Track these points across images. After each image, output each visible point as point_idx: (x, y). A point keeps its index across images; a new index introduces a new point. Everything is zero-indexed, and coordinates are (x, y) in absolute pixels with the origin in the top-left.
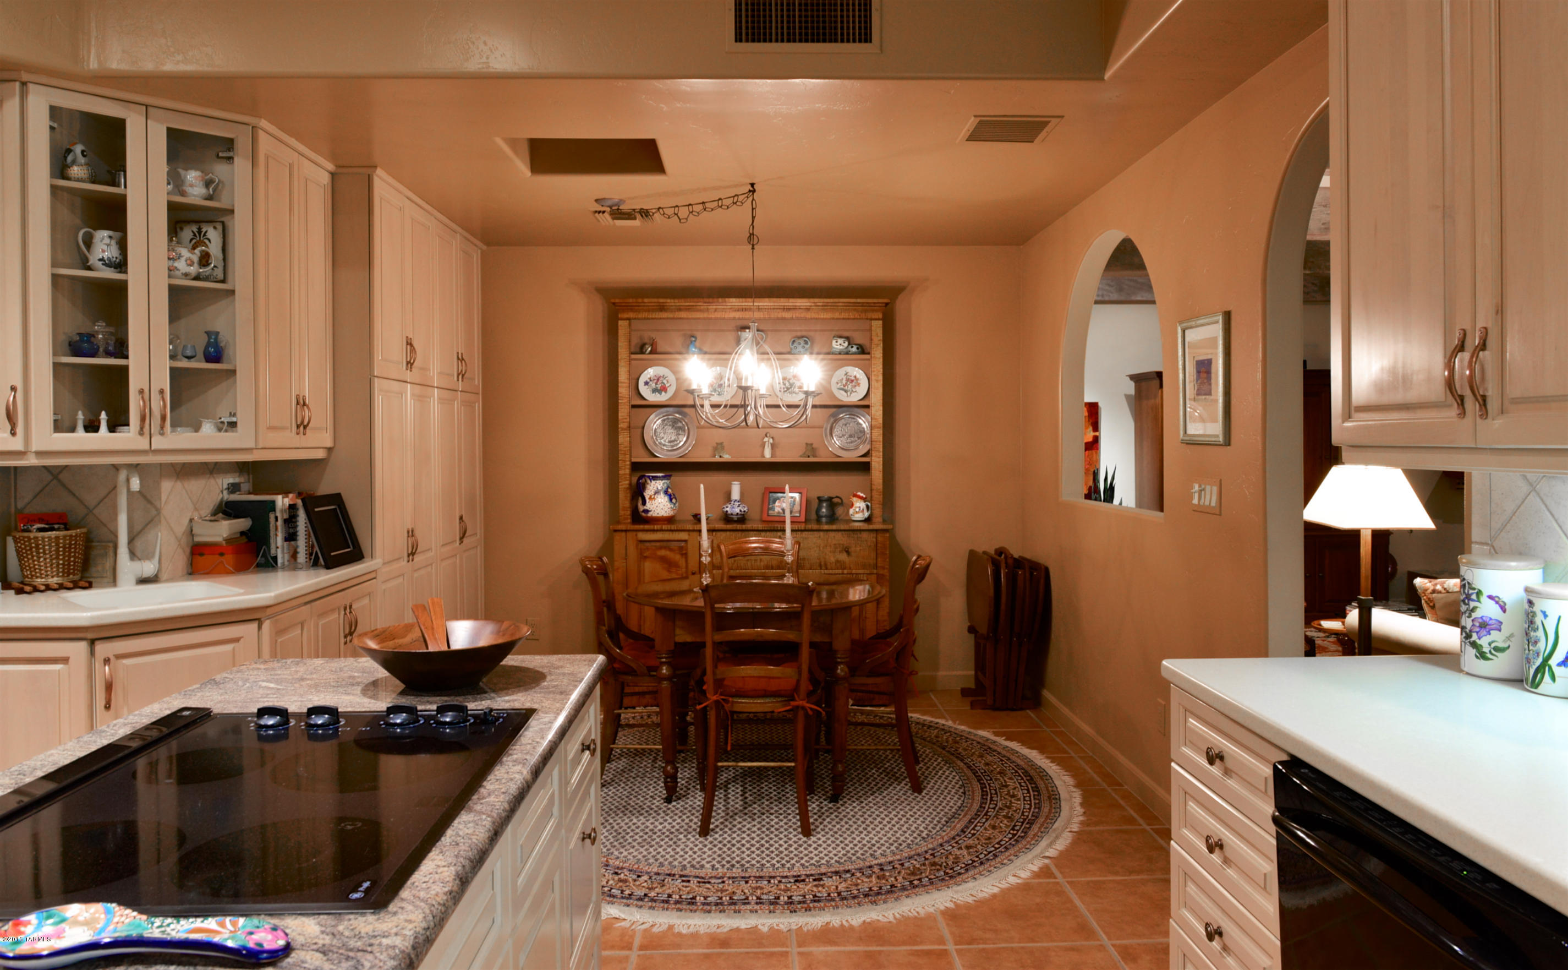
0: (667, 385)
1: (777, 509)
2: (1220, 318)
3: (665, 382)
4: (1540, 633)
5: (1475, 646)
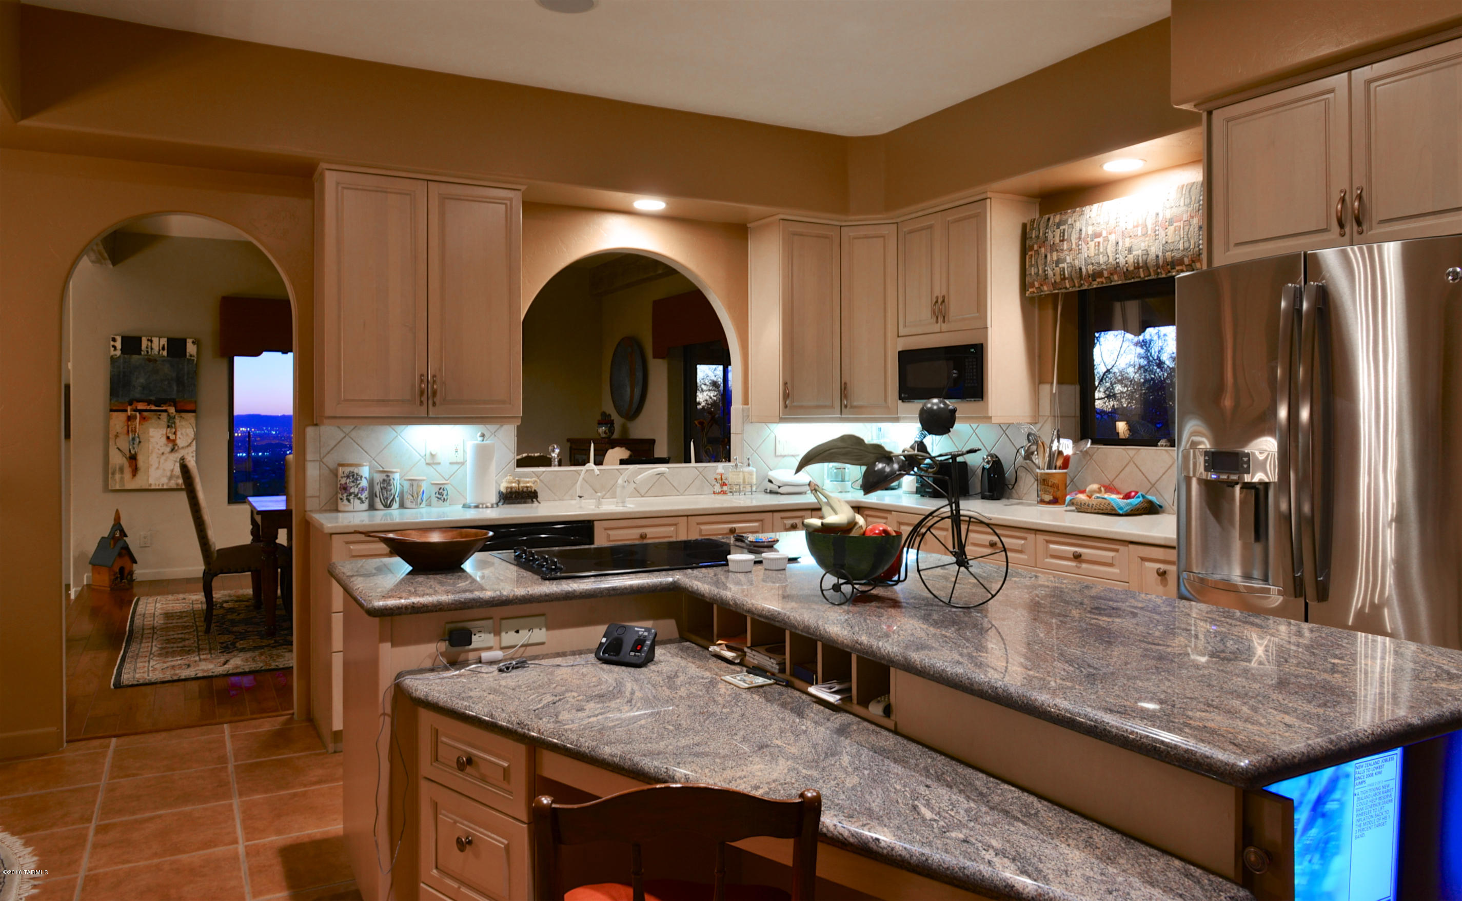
4: (391, 487)
5: (360, 499)
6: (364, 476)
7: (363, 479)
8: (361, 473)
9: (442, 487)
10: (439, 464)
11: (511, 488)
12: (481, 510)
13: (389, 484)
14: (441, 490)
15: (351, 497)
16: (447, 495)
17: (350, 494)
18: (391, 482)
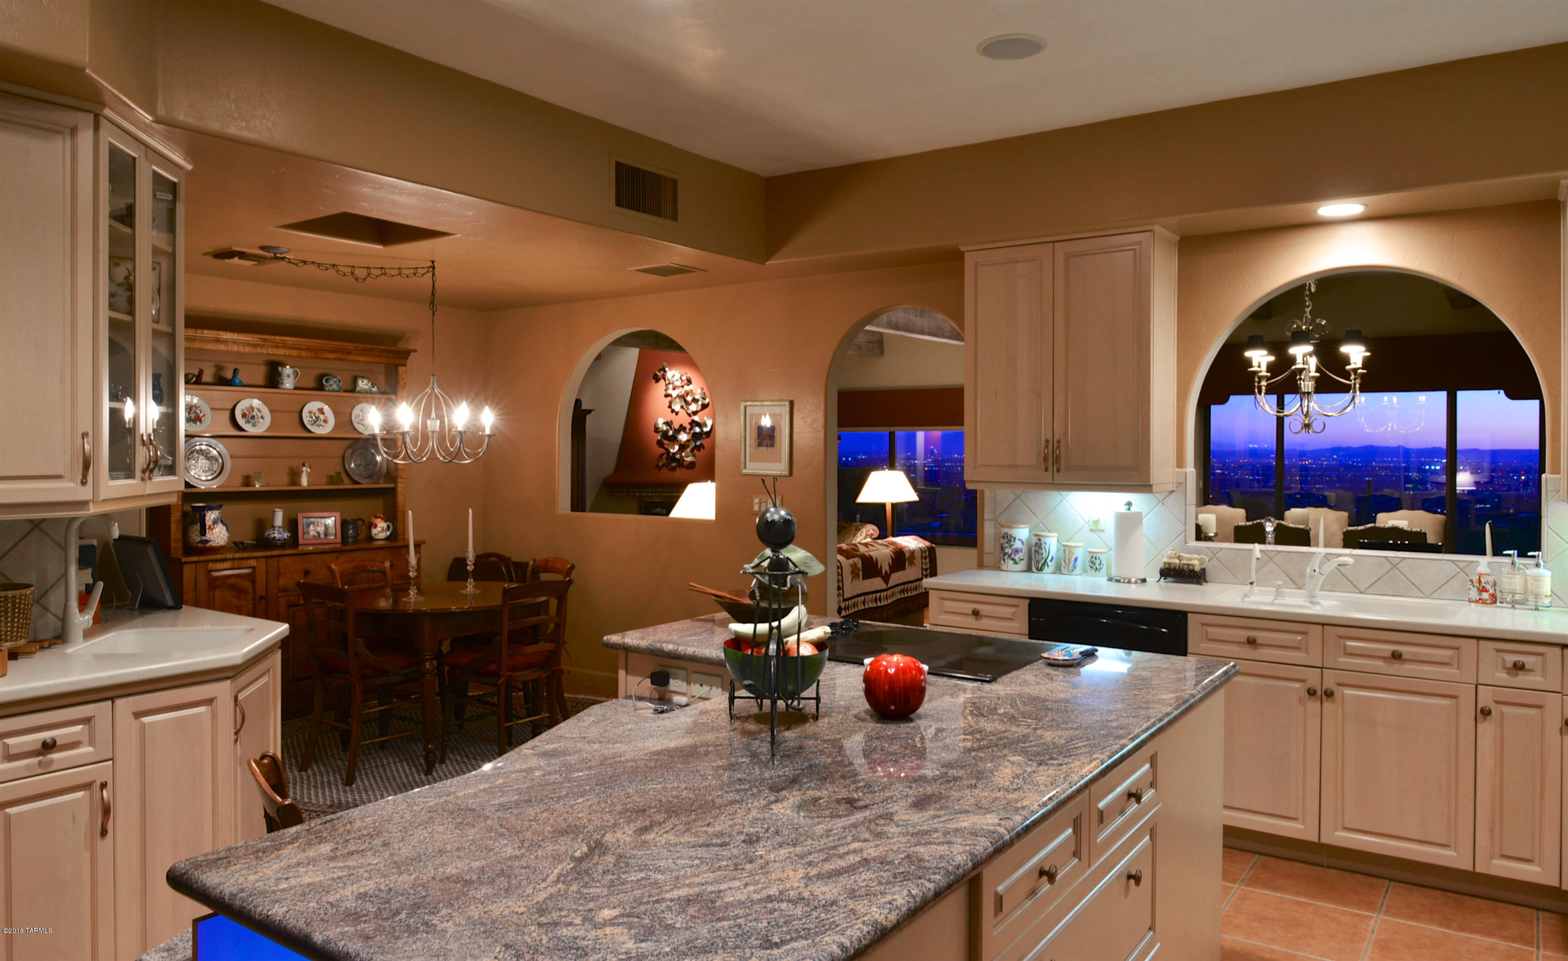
0: (201, 415)
1: (312, 533)
2: (787, 404)
3: (199, 412)
4: (1044, 551)
5: (1013, 559)
6: (1017, 538)
7: (1017, 540)
8: (1014, 535)
9: (1095, 555)
10: (1103, 531)
11: (1170, 564)
12: (1122, 584)
13: (1040, 547)
14: (1093, 559)
15: (1006, 557)
16: (1100, 564)
17: (1005, 554)
18: (1043, 546)
